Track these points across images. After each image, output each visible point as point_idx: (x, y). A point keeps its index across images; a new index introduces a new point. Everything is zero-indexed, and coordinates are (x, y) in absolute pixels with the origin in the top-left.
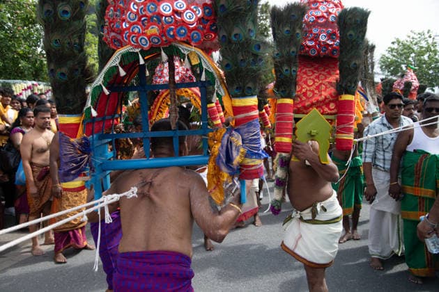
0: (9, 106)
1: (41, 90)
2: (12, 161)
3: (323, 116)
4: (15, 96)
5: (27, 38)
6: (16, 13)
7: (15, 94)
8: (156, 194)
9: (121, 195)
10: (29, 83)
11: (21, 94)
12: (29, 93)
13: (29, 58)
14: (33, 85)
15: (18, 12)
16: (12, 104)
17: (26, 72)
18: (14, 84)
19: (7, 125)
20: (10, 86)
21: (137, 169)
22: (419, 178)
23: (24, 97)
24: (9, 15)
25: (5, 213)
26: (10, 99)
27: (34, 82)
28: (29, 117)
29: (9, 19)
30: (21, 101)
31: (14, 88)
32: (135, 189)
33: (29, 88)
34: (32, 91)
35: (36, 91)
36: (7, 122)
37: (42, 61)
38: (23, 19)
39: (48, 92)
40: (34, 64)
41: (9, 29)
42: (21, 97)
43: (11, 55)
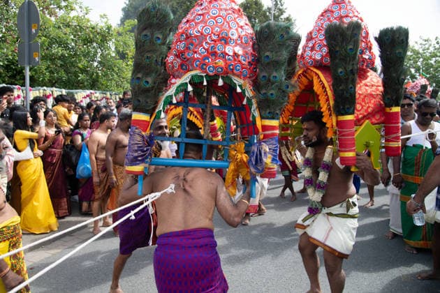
0: (72, 112)
1: (97, 98)
2: (74, 158)
3: (373, 126)
4: (77, 103)
5: (86, 55)
6: (78, 35)
7: (77, 101)
8: (190, 186)
9: (162, 192)
10: (88, 92)
11: (81, 101)
12: (88, 100)
13: (87, 71)
14: (91, 93)
15: (79, 34)
16: (75, 110)
17: (86, 83)
18: (76, 93)
19: (72, 127)
20: (73, 96)
21: (173, 166)
22: (419, 169)
23: (84, 104)
24: (72, 37)
25: (72, 200)
26: (73, 106)
27: (92, 91)
28: (86, 121)
29: (73, 40)
30: (82, 107)
31: (76, 96)
32: (173, 186)
33: (88, 96)
34: (90, 98)
35: (93, 99)
36: (72, 125)
37: (97, 73)
38: (83, 40)
39: (102, 99)
40: (91, 77)
41: (73, 48)
42: (82, 104)
43: (73, 70)
